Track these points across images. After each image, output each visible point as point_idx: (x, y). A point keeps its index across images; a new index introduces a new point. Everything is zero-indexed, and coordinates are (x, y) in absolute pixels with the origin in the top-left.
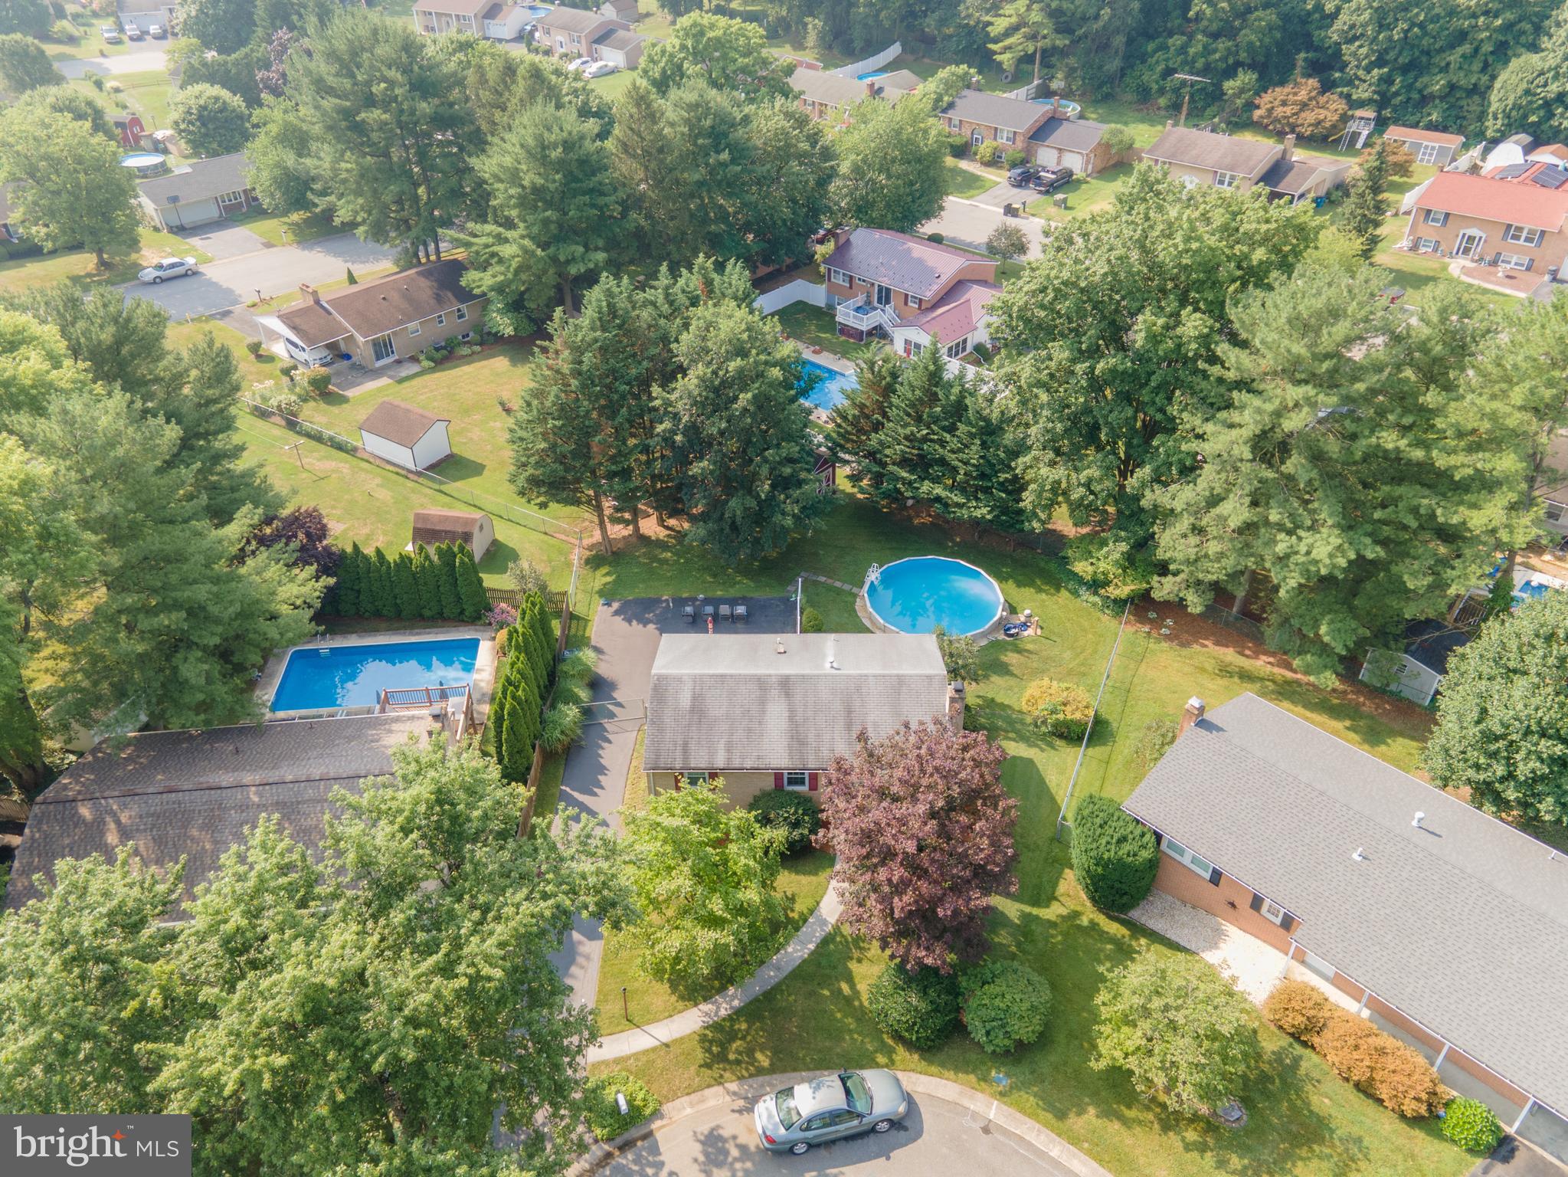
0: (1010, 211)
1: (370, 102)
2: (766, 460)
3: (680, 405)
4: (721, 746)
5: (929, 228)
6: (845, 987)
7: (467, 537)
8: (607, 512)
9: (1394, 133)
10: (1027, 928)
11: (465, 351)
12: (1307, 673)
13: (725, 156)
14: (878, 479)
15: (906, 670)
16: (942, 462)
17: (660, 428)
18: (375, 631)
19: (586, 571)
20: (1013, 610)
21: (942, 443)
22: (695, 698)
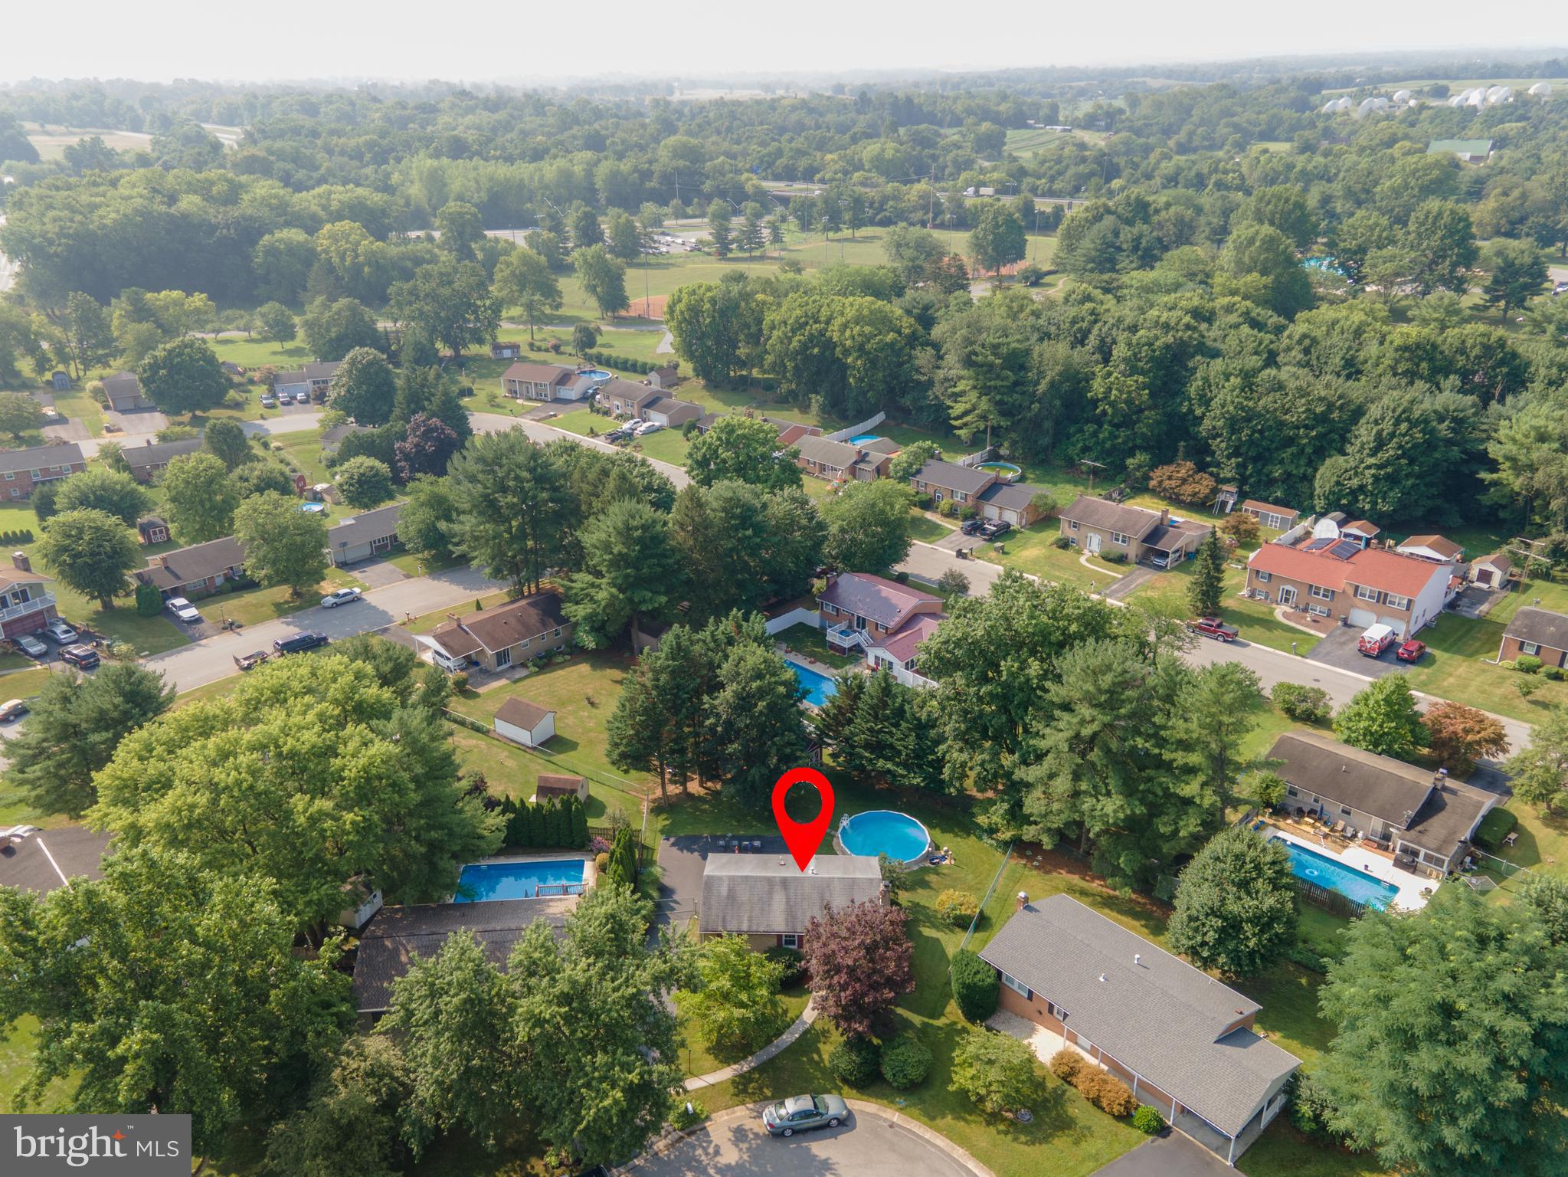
0: (960, 554)
1: (504, 490)
2: (774, 744)
3: (720, 708)
4: (746, 918)
5: (899, 568)
6: (816, 1057)
7: (573, 791)
8: (668, 776)
9: (1249, 505)
10: (924, 1031)
11: (560, 659)
12: (1114, 889)
13: (749, 532)
14: (851, 756)
15: (858, 875)
16: (892, 747)
17: (707, 723)
18: (515, 854)
19: (652, 817)
20: (938, 848)
21: (891, 734)
22: (730, 890)
